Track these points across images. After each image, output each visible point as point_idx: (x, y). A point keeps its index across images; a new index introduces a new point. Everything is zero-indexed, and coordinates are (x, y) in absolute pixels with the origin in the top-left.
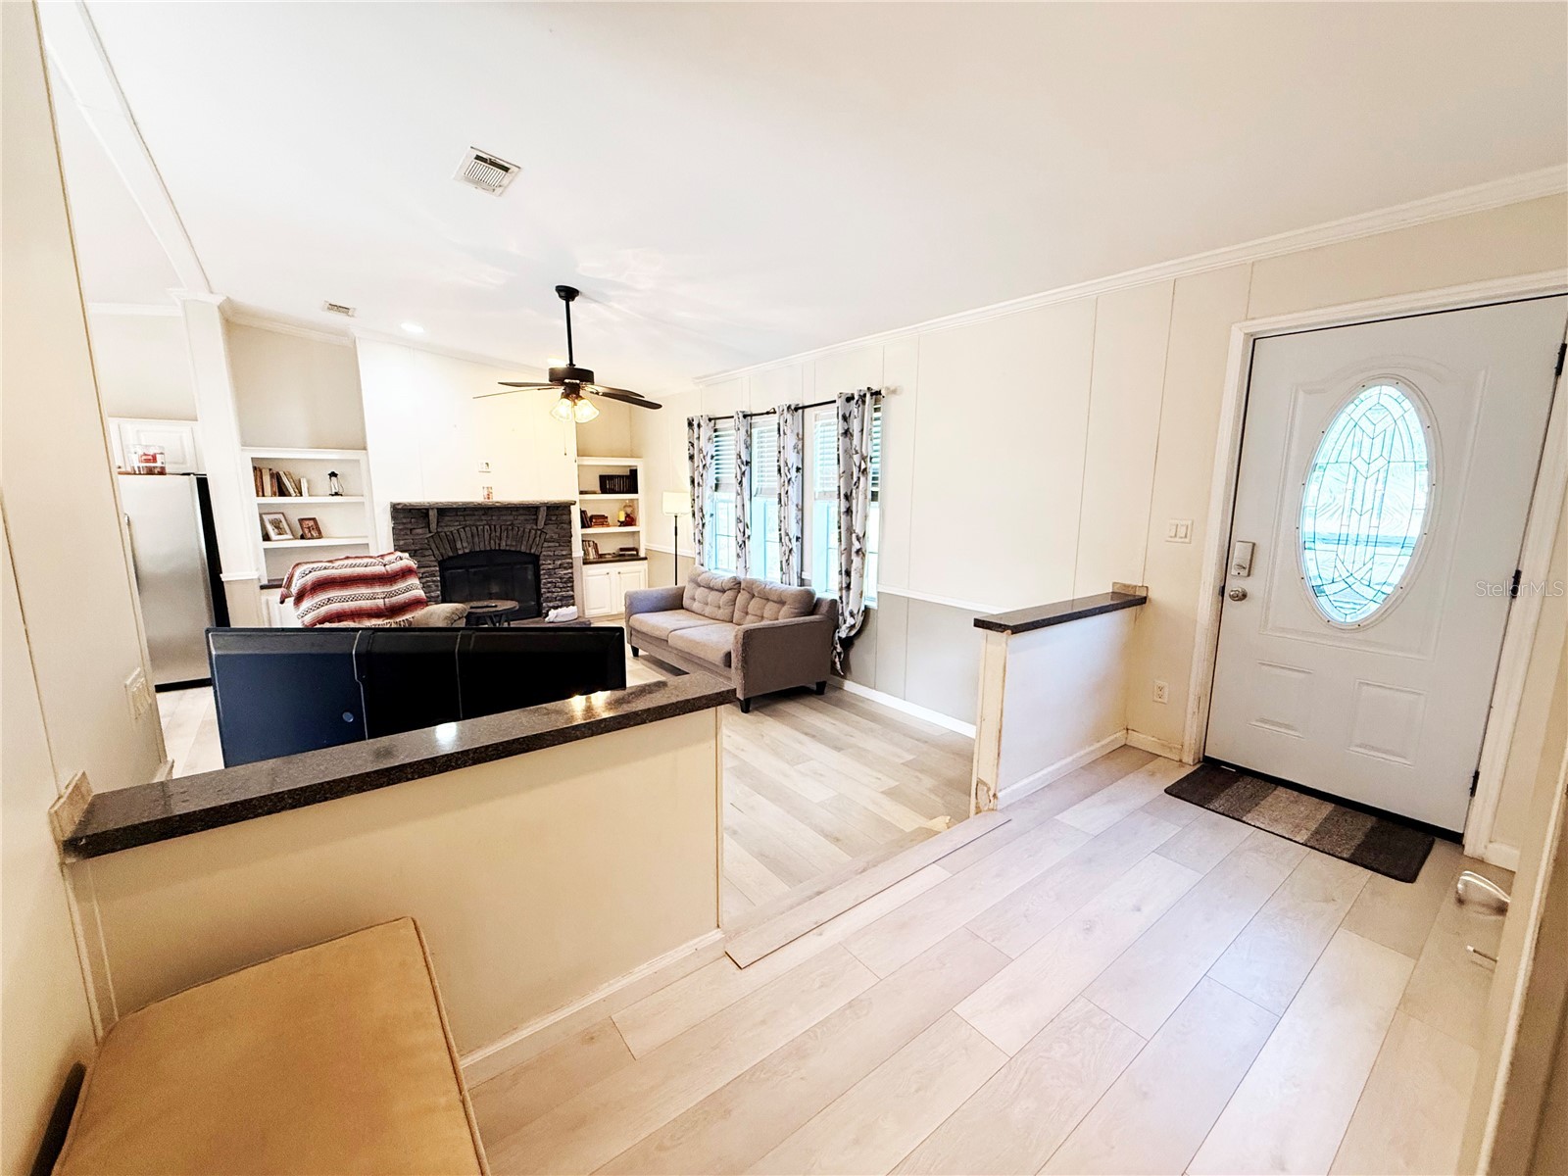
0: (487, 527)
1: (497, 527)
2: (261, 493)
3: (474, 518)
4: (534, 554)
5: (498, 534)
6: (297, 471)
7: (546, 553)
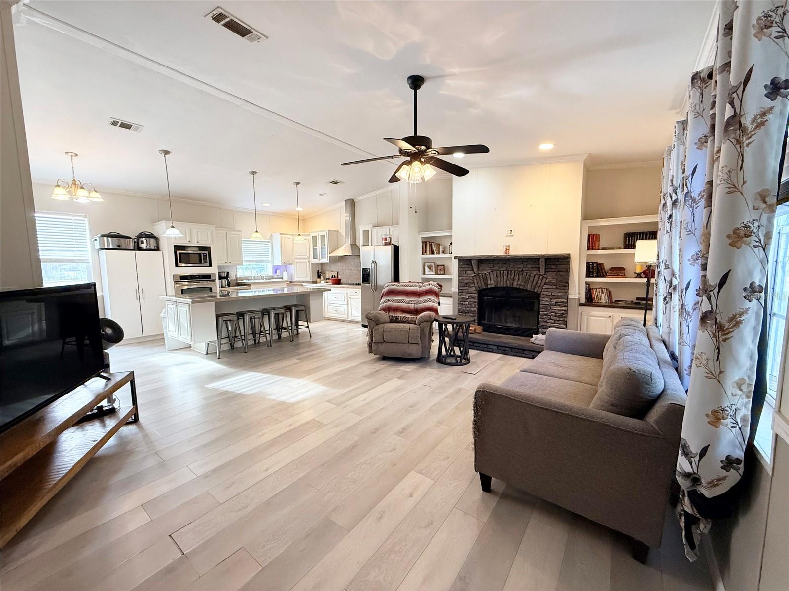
0: (506, 272)
1: (513, 272)
2: (425, 253)
3: (499, 265)
4: (536, 293)
5: (513, 276)
6: (438, 242)
7: (545, 293)
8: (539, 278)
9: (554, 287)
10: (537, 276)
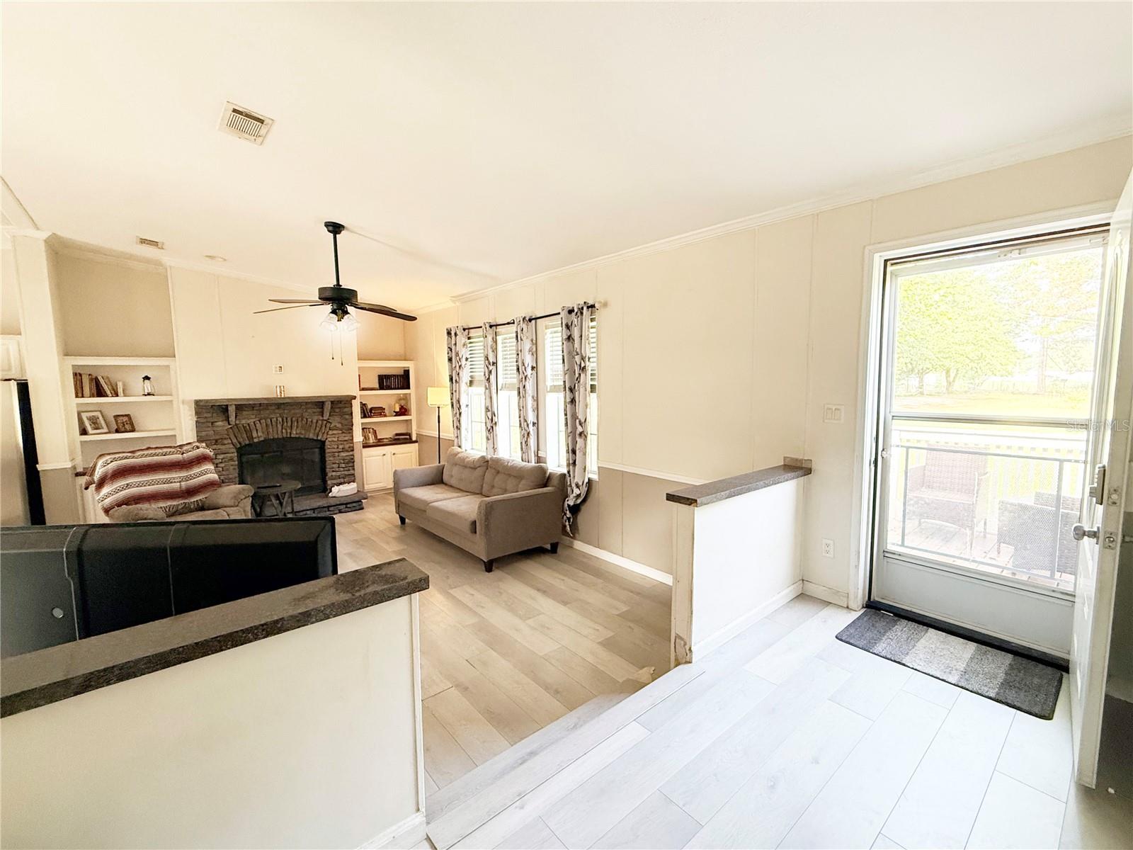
0: (280, 419)
1: (289, 419)
2: (80, 395)
3: (268, 412)
4: (320, 440)
5: (289, 424)
6: (114, 376)
7: (330, 439)
8: (322, 424)
9: (340, 432)
10: (320, 422)
